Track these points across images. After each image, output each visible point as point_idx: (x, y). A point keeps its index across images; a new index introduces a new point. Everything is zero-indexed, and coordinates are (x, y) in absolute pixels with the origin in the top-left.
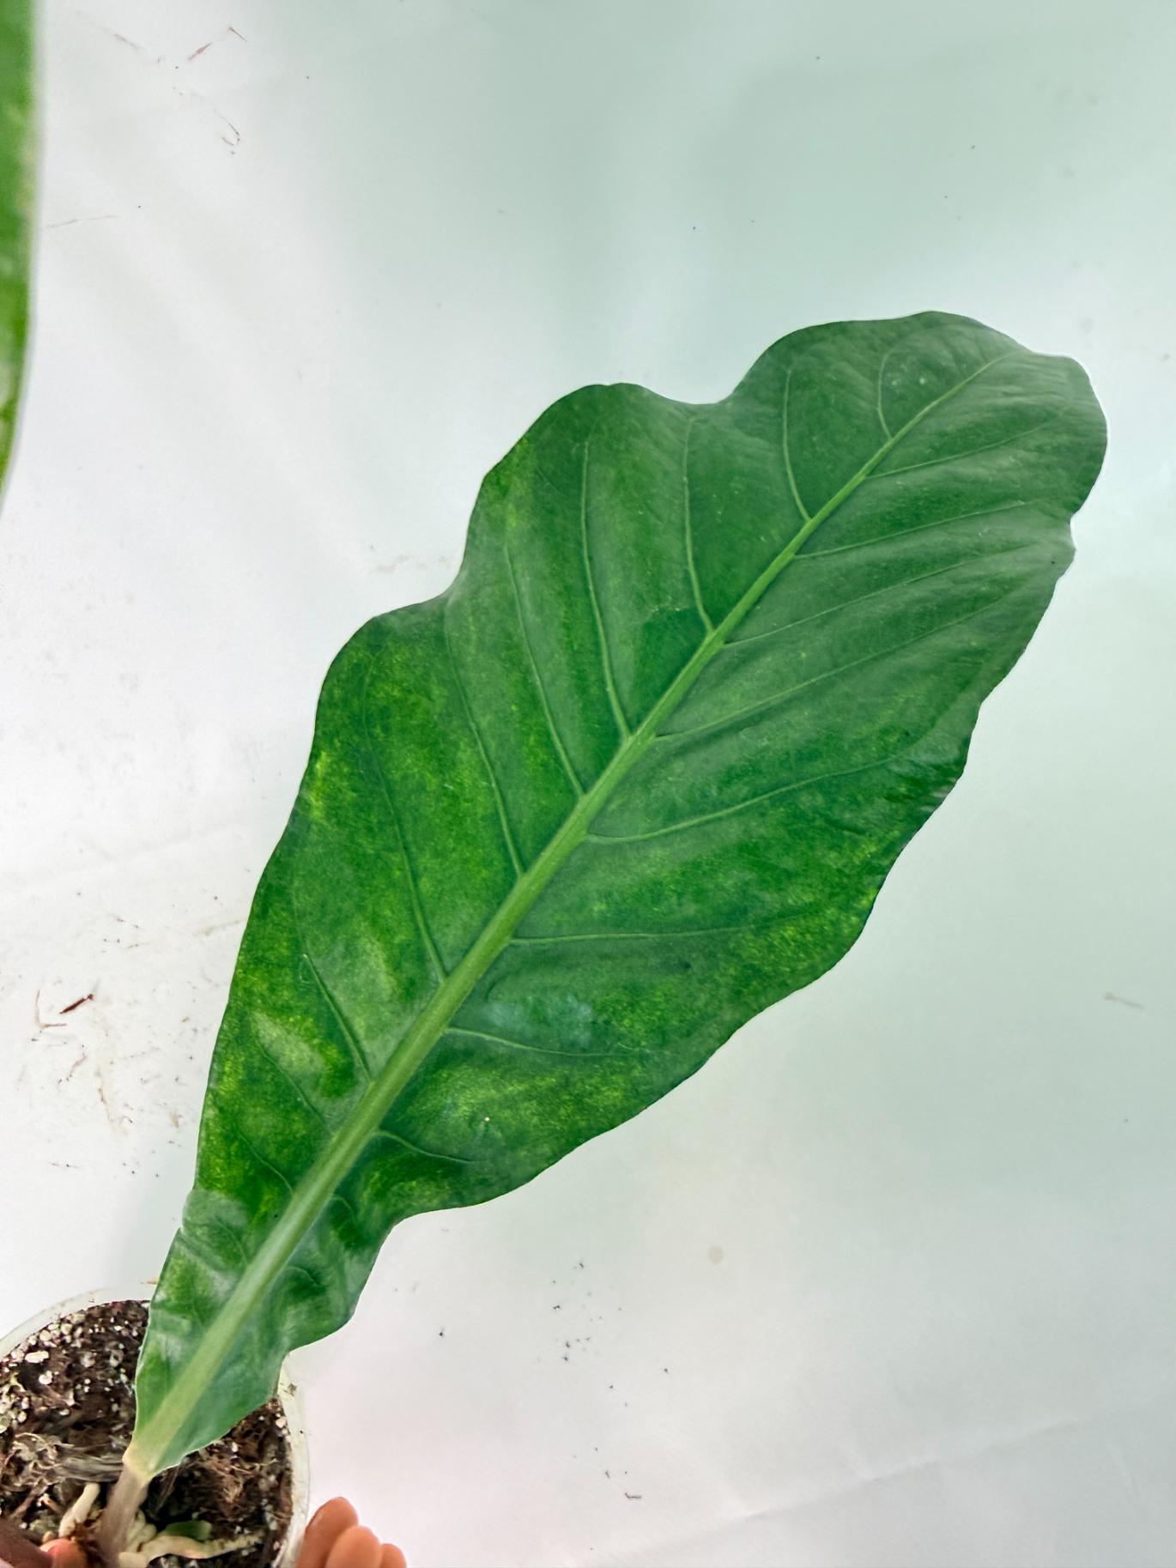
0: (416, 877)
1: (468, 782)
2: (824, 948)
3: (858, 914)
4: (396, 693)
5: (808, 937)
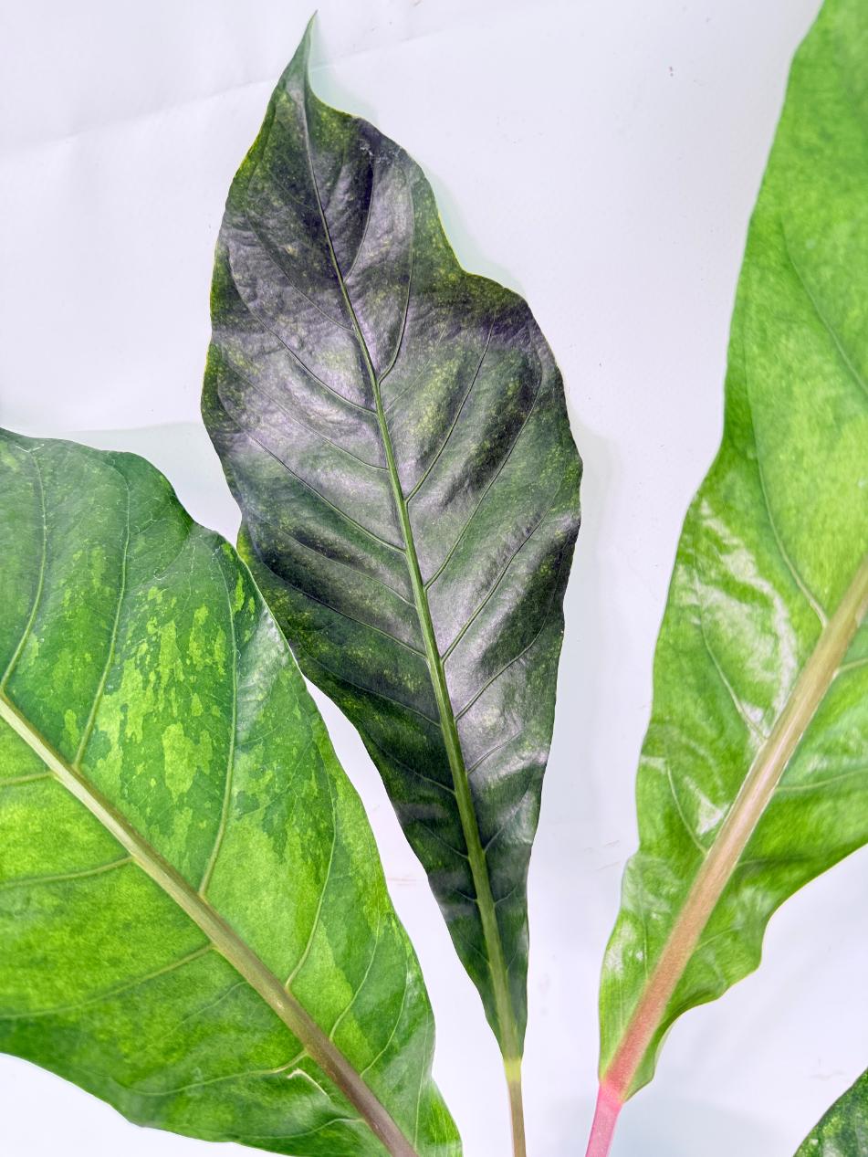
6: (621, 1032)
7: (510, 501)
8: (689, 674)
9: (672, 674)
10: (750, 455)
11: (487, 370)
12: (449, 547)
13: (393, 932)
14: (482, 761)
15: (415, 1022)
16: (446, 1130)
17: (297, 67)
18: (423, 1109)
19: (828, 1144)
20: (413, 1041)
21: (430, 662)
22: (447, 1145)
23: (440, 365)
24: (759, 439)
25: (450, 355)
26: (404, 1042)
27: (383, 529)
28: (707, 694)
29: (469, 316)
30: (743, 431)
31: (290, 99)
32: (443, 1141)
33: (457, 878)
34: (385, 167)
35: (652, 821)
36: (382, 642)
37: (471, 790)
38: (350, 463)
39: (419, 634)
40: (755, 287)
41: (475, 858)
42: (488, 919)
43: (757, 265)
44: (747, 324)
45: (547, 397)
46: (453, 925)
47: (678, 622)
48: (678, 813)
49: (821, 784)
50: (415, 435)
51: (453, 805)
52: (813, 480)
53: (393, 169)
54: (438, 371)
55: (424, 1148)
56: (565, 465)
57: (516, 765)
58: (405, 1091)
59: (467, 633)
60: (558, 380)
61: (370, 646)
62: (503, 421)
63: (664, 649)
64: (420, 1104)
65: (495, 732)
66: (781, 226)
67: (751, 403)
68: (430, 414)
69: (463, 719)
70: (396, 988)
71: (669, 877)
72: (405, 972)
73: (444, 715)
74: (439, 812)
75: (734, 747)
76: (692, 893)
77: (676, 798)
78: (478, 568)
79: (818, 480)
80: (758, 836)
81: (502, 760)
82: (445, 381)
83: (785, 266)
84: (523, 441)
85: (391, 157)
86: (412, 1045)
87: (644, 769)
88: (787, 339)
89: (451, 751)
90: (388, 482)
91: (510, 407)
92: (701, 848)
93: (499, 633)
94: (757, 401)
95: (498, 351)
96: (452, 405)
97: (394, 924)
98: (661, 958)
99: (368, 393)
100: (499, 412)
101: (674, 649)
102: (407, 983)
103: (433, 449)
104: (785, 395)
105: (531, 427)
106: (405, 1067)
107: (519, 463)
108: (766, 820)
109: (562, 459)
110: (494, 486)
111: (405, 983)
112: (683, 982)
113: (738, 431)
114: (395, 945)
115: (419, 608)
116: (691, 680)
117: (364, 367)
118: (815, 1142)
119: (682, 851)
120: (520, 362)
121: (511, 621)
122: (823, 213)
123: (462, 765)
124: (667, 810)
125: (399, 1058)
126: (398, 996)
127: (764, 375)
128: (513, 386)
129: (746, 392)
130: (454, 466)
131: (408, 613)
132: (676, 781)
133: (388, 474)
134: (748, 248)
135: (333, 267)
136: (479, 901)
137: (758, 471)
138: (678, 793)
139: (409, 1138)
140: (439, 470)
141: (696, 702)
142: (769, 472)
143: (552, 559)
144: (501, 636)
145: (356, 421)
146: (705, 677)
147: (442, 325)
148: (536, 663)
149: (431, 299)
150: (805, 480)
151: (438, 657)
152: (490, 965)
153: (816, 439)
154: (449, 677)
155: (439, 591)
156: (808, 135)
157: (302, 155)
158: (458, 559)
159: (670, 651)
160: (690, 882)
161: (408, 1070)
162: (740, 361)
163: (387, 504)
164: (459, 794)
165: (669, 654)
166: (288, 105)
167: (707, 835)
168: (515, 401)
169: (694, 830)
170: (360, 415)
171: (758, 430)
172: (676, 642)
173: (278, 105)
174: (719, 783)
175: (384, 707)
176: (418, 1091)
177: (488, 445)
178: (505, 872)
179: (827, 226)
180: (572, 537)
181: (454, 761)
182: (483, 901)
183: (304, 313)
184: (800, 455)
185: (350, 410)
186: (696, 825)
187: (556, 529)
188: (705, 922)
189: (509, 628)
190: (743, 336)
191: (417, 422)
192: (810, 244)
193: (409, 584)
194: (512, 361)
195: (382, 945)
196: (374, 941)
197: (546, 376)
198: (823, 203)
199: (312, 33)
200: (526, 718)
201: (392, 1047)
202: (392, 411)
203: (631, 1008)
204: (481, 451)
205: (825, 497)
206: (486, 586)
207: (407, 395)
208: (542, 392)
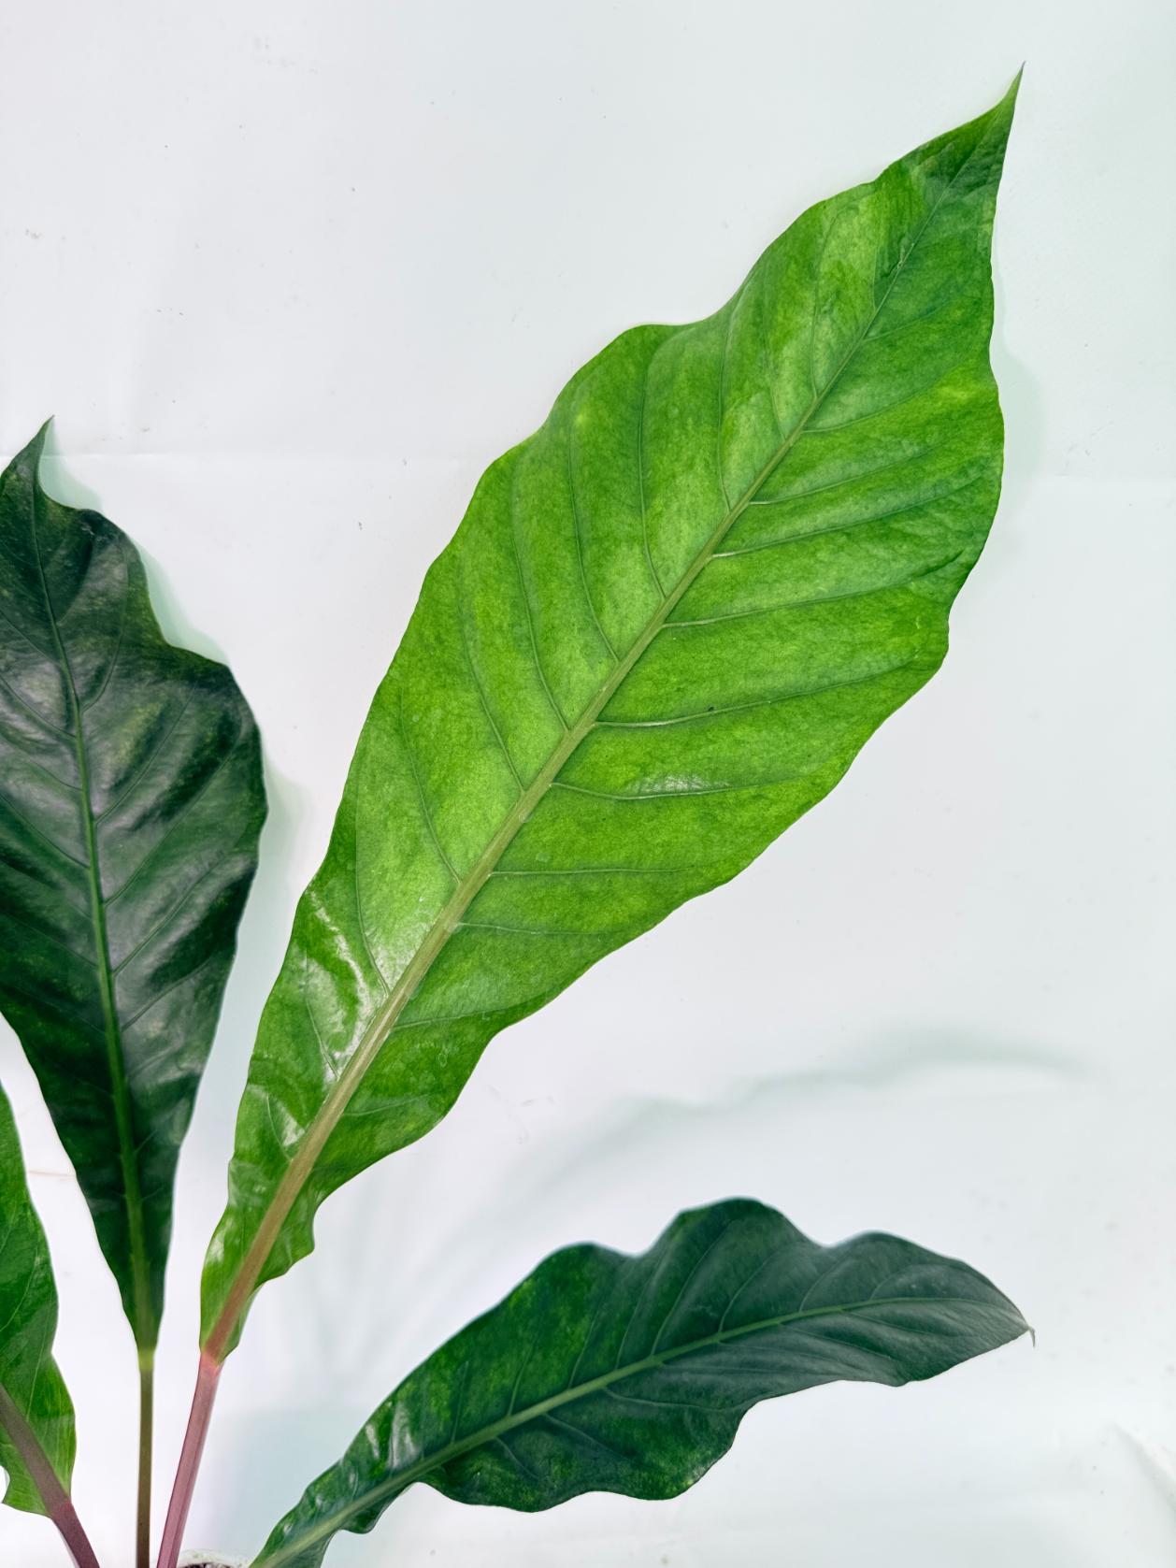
0: (530, 1360)
1: (577, 1333)
2: (653, 1490)
3: (678, 1487)
4: (577, 1277)
5: (650, 1481)
6: (221, 1307)
7: (197, 836)
8: (287, 1024)
9: (275, 1023)
10: (349, 867)
11: (188, 717)
12: (133, 868)
13: (27, 1220)
14: (142, 1069)
15: (39, 1302)
16: (60, 1403)
17: (30, 455)
18: (39, 1383)
19: (400, 1405)
20: (34, 1320)
21: (101, 975)
22: (60, 1417)
23: (143, 705)
24: (359, 855)
25: (154, 699)
26: (26, 1319)
27: (70, 846)
28: (300, 1040)
29: (176, 670)
30: (346, 849)
31: (19, 479)
32: (57, 1414)
33: (106, 1174)
34: (104, 545)
35: (247, 1134)
36: (53, 951)
37: (130, 1095)
38: (43, 780)
39: (93, 947)
40: (372, 743)
41: (126, 1158)
42: (134, 1214)
43: (376, 726)
44: (363, 769)
45: (244, 747)
46: (98, 1219)
47: (288, 982)
48: (271, 1128)
49: (368, 1113)
50: (111, 765)
51: (108, 1108)
52: (391, 891)
53: (111, 548)
54: (140, 711)
55: (36, 1420)
56: (253, 809)
57: (174, 1074)
58: (22, 1365)
59: (140, 952)
60: (255, 734)
61: (42, 955)
62: (199, 764)
63: (273, 1002)
64: (37, 1378)
65: (159, 1043)
66: (399, 698)
67: (357, 828)
68: (129, 748)
69: (128, 1030)
70: (24, 1271)
71: (261, 1178)
72: (34, 1256)
73: (110, 1025)
74: (93, 1113)
75: (315, 1080)
76: (279, 1191)
77: (270, 1116)
78: (157, 896)
79: (395, 892)
80: (326, 1149)
81: (161, 1069)
82: (147, 721)
83: (396, 730)
84: (218, 781)
85: (111, 538)
86: (34, 1321)
87: (247, 1093)
88: (389, 785)
89: (113, 1059)
90: (79, 803)
91: (207, 752)
92: (287, 1156)
93: (172, 954)
94: (361, 828)
95: (201, 703)
96: (150, 743)
97: (29, 1213)
98: (253, 1244)
99: (68, 718)
100: (196, 755)
101: (281, 1003)
102: (35, 1265)
103: (127, 779)
104: (381, 826)
105: (226, 771)
106: (24, 1343)
107: (211, 801)
108: (333, 1136)
109: (251, 804)
110: (182, 818)
111: (33, 1265)
112: (267, 1263)
113: (341, 850)
114: (27, 1231)
115: (96, 923)
116: (288, 1028)
117: (67, 696)
118: (390, 1404)
119: (271, 1158)
120: (221, 714)
121: (184, 943)
122: (427, 698)
123: (123, 1071)
124: (262, 1126)
125: (21, 1333)
126: (24, 1278)
127: (369, 809)
128: (210, 733)
129: (355, 820)
130: (148, 799)
131: (84, 925)
132: (272, 1104)
133: (80, 797)
134: (370, 712)
135: (46, 613)
136: (127, 1197)
137: (355, 879)
138: (272, 1112)
139: (22, 1409)
140: (131, 799)
141: (289, 1046)
142: (362, 881)
143: (229, 893)
144: (174, 957)
145: (55, 742)
146: (300, 1026)
147: (149, 673)
148: (205, 983)
149: (138, 652)
150: (386, 889)
151: (109, 971)
152: (132, 1257)
153: (398, 861)
154: (118, 988)
155: (118, 909)
156: (429, 633)
157: (27, 523)
158: (141, 881)
159: (278, 1005)
160: (277, 1183)
161: (27, 1346)
162: (353, 796)
163: (75, 822)
164: (117, 1098)
165: (276, 1007)
166: (17, 483)
167: (292, 1146)
168: (213, 748)
169: (282, 1142)
170: (58, 738)
171: (359, 849)
172: (284, 997)
173: (7, 482)
174: (304, 1107)
175: (50, 1016)
176: (35, 1366)
177: (181, 782)
178: (154, 1171)
179: (428, 709)
180: (248, 876)
181: (114, 1068)
182: (129, 1197)
183: (13, 643)
184: (385, 871)
185: (49, 732)
186: (285, 1138)
187: (236, 868)
188: (287, 1213)
189: (181, 950)
190: (358, 778)
191: (113, 755)
192: (415, 718)
193: (88, 899)
194: (213, 713)
195: (16, 1231)
196: (7, 1228)
197: (244, 729)
198: (428, 692)
199: (47, 434)
200: (188, 1032)
201: (13, 1323)
202: (91, 738)
203: (229, 1286)
204: (174, 788)
205: (397, 905)
206: (163, 911)
207: (106, 728)
208: (239, 742)
